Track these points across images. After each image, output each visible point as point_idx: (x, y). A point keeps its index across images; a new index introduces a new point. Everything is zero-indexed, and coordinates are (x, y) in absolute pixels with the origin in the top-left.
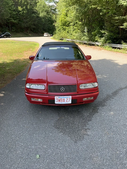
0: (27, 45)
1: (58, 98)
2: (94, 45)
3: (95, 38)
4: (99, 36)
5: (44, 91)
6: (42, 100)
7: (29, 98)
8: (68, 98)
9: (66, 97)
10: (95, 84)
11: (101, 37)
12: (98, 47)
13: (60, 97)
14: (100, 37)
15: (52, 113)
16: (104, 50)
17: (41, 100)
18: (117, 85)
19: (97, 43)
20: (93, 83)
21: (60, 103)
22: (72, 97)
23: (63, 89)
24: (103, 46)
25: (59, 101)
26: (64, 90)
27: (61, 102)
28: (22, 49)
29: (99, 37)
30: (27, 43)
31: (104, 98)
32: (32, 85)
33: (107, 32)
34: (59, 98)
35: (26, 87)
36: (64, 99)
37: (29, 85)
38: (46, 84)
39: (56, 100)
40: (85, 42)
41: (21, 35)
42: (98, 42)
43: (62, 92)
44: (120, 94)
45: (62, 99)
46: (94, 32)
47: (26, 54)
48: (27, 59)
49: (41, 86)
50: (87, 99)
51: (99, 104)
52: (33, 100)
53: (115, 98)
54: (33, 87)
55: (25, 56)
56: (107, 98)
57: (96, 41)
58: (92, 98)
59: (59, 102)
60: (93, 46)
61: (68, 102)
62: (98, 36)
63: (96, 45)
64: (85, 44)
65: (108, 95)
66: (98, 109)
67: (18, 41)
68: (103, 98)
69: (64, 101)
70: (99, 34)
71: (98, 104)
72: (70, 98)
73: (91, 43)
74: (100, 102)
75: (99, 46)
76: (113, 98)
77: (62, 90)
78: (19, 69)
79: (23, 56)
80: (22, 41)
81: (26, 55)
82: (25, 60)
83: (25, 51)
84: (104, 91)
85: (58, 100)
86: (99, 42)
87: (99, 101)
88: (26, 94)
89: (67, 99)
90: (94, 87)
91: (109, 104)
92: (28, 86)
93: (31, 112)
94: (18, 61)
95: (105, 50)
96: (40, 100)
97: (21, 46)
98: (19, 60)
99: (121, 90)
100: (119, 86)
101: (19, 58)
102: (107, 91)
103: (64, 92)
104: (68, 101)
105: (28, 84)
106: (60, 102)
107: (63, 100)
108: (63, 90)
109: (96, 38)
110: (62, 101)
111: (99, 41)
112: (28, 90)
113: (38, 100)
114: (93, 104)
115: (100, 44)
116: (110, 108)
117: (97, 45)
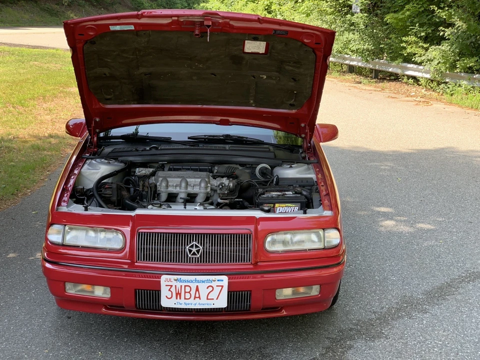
0: (51, 66)
1: (174, 283)
2: (395, 78)
3: (402, 42)
4: (423, 34)
5: (120, 255)
6: (109, 290)
7: (56, 283)
8: (214, 284)
9: (208, 281)
10: (329, 237)
11: (434, 39)
12: (414, 89)
13: (183, 278)
14: (426, 39)
15: (151, 357)
16: (446, 103)
17: (105, 293)
18: (458, 262)
19: (412, 70)
20: (321, 232)
21: (181, 304)
22: (229, 283)
23: (196, 246)
24: (442, 85)
25: (178, 294)
26: (198, 251)
27: (187, 301)
28: (29, 89)
29: (420, 38)
30: (53, 55)
31: (385, 310)
32: (73, 233)
33: (461, 19)
34: (178, 284)
35: (47, 239)
36: (197, 289)
37: (58, 233)
38: (127, 230)
39: (164, 292)
40: (353, 60)
41: (27, 16)
42: (416, 63)
43: (190, 260)
44: (459, 297)
45: (188, 289)
46: (396, 15)
47: (48, 114)
48: (51, 136)
49: (110, 235)
50: (294, 293)
51: (359, 331)
52: (72, 290)
53: (436, 310)
54: (76, 237)
55: (42, 122)
56: (399, 310)
57: (408, 59)
58: (315, 291)
59: (176, 301)
60: (393, 84)
61: (215, 301)
62: (416, 35)
63: (409, 77)
64: (352, 69)
65: (407, 299)
66: (350, 347)
67: (7, 48)
68: (382, 308)
69: (199, 297)
70: (421, 26)
71: (351, 330)
72: (220, 283)
73: (383, 68)
74: (364, 323)
75: (422, 82)
76: (425, 311)
77: (190, 251)
78: (13, 182)
79: (31, 122)
80: (29, 47)
81: (48, 117)
82: (39, 142)
83: (44, 97)
84: (392, 284)
85: (173, 289)
86: (420, 64)
87: (359, 321)
88: (48, 265)
89: (211, 289)
90: (322, 246)
91: (403, 333)
92: (55, 235)
93: (59, 350)
94: (7, 144)
95: (451, 103)
96: (101, 292)
97: (22, 71)
98: (10, 140)
99: (468, 282)
100: (468, 266)
101: (13, 131)
102: (409, 284)
103: (198, 261)
104: (213, 295)
105: (56, 227)
106: (183, 301)
107: (193, 292)
108: (194, 254)
109: (404, 45)
110: (188, 296)
111: (418, 59)
112: (55, 253)
113: (93, 292)
114: (331, 328)
115: (426, 72)
116: (399, 346)
117: (414, 78)
